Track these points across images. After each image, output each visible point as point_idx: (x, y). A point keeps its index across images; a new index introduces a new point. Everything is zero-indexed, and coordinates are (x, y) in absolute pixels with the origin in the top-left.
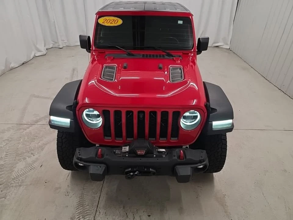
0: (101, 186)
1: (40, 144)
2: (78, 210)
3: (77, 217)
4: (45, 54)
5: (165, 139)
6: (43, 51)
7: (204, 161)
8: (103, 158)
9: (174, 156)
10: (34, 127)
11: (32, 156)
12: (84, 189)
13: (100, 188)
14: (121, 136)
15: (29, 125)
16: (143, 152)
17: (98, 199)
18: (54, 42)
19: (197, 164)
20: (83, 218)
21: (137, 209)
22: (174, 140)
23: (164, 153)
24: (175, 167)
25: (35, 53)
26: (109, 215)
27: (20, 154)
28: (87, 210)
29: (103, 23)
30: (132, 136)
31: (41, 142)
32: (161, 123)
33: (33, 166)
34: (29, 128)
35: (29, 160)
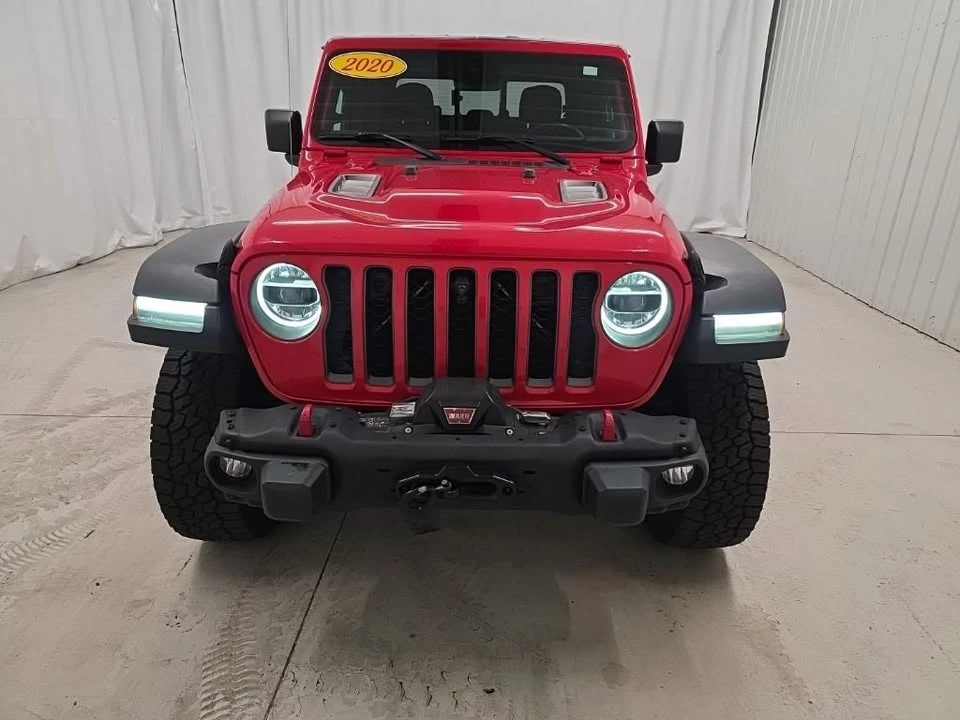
0: (308, 596)
1: (95, 470)
2: (210, 672)
3: (205, 696)
4: (156, 241)
5: (548, 382)
6: (151, 232)
7: (690, 452)
8: (319, 434)
9: (581, 430)
10: (82, 423)
11: (62, 504)
12: (240, 604)
13: (305, 602)
14: (388, 372)
15: (67, 418)
16: (467, 416)
17: (292, 635)
18: (189, 212)
19: (666, 458)
20: (225, 699)
21: (445, 668)
22: (578, 385)
23: (546, 426)
24: (586, 469)
25: (123, 237)
26: (330, 689)
27: (17, 500)
28: (246, 674)
29: (345, 69)
30: (428, 372)
31: (101, 465)
32: (532, 322)
33: (57, 533)
34: (66, 425)
35: (45, 517)
